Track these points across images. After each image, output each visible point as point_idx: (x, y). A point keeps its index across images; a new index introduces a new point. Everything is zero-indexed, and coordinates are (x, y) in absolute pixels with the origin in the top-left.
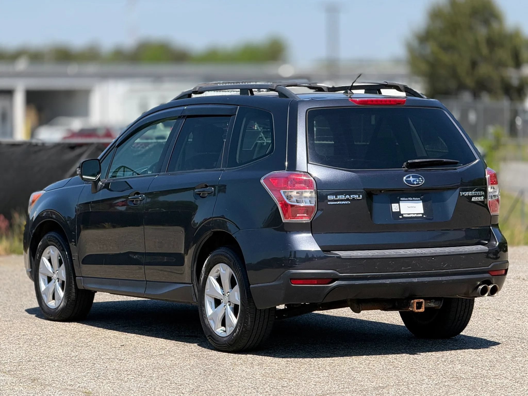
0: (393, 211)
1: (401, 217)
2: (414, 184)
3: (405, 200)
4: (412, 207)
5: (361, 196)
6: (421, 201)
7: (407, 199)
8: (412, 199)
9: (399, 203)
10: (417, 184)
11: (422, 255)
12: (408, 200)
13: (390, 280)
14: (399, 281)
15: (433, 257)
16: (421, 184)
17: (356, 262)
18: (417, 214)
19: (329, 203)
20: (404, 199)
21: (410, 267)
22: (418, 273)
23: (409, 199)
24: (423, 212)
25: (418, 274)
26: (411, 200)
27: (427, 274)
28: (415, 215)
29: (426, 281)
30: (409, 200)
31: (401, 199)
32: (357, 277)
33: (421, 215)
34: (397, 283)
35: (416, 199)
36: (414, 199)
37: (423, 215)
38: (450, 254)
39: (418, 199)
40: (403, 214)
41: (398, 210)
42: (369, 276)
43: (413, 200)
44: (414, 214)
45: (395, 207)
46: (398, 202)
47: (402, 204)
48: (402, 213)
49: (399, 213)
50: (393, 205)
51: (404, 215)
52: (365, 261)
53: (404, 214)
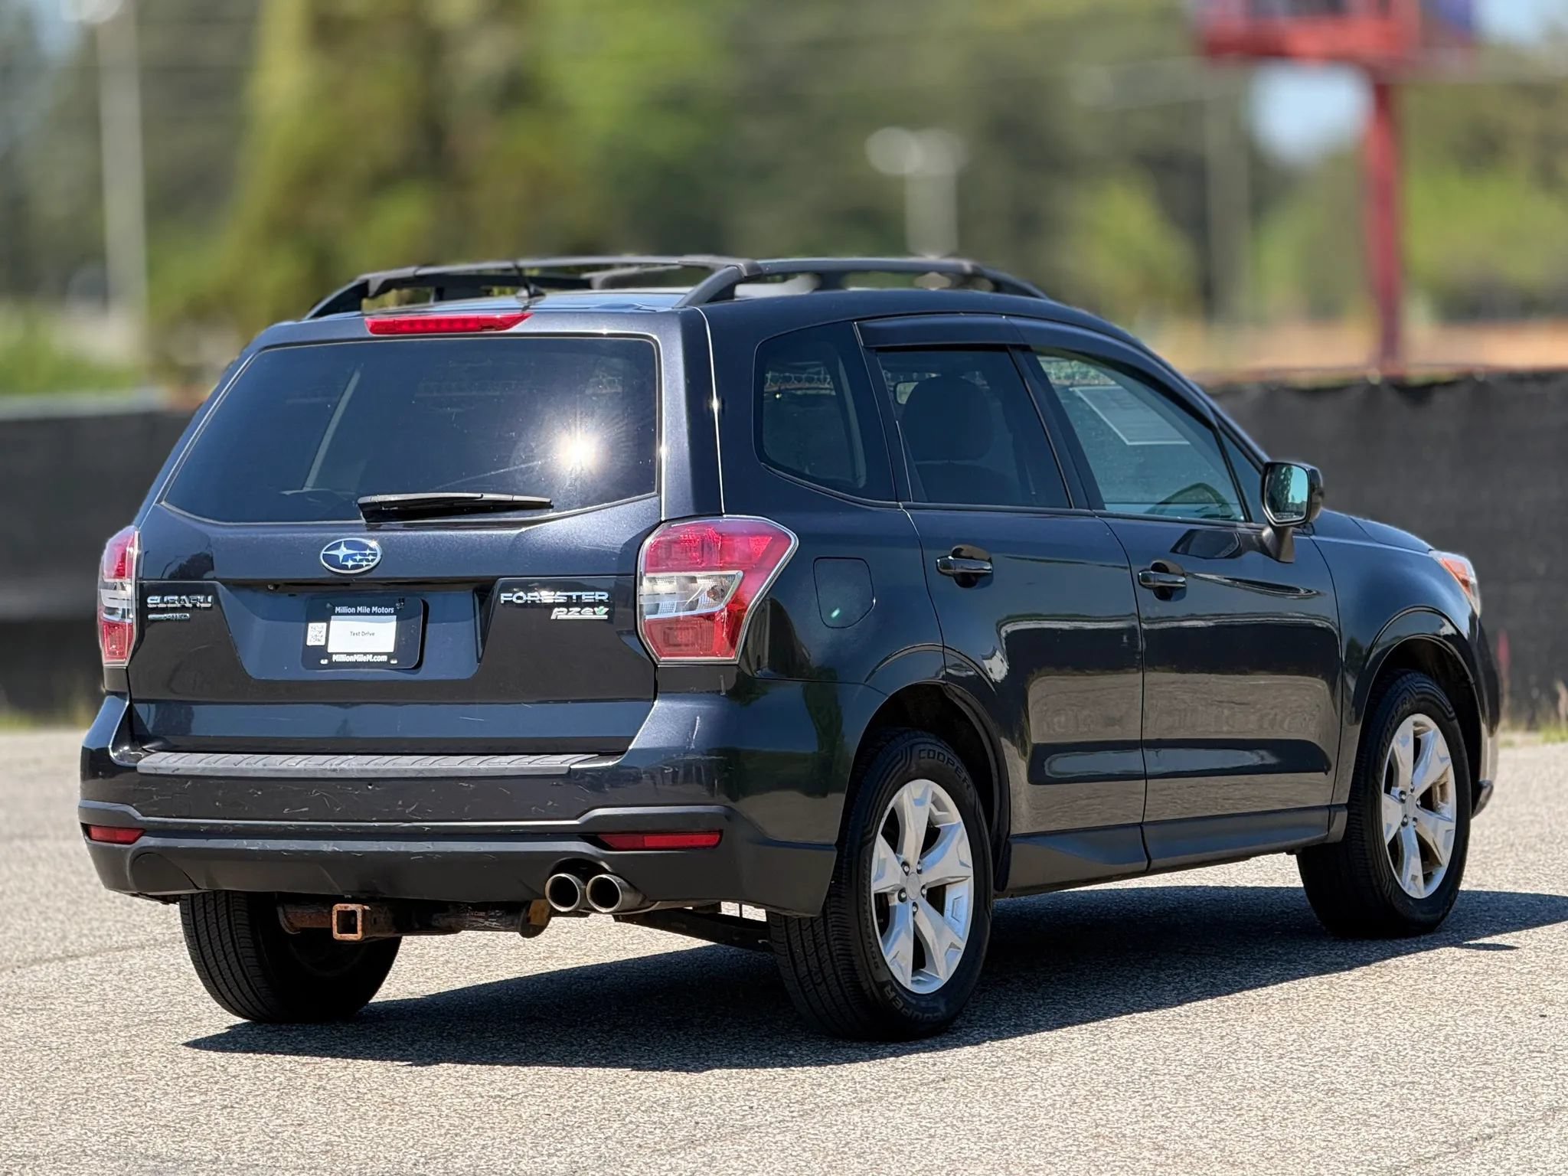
0: (309, 643)
1: (324, 662)
2: (346, 567)
3: (347, 614)
4: (364, 634)
5: (210, 599)
6: (395, 617)
7: (353, 610)
8: (368, 610)
9: (327, 620)
10: (354, 567)
11: (334, 775)
12: (356, 614)
13: (260, 842)
14: (283, 848)
15: (371, 781)
16: (367, 568)
17: (169, 784)
18: (374, 654)
19: (150, 616)
20: (345, 609)
21: (306, 809)
22: (330, 826)
23: (359, 609)
24: (391, 649)
25: (330, 830)
26: (366, 614)
27: (359, 831)
28: (369, 658)
29: (359, 852)
30: (360, 614)
31: (338, 609)
32: (176, 827)
33: (384, 658)
34: (280, 851)
35: (383, 610)
36: (374, 609)
37: (389, 660)
38: (420, 775)
39: (388, 610)
40: (332, 654)
41: (323, 643)
42: (205, 828)
43: (371, 614)
44: (365, 654)
45: (315, 633)
46: (325, 617)
47: (336, 623)
48: (330, 650)
49: (322, 651)
50: (311, 625)
51: (335, 658)
52: (189, 783)
53: (336, 653)
